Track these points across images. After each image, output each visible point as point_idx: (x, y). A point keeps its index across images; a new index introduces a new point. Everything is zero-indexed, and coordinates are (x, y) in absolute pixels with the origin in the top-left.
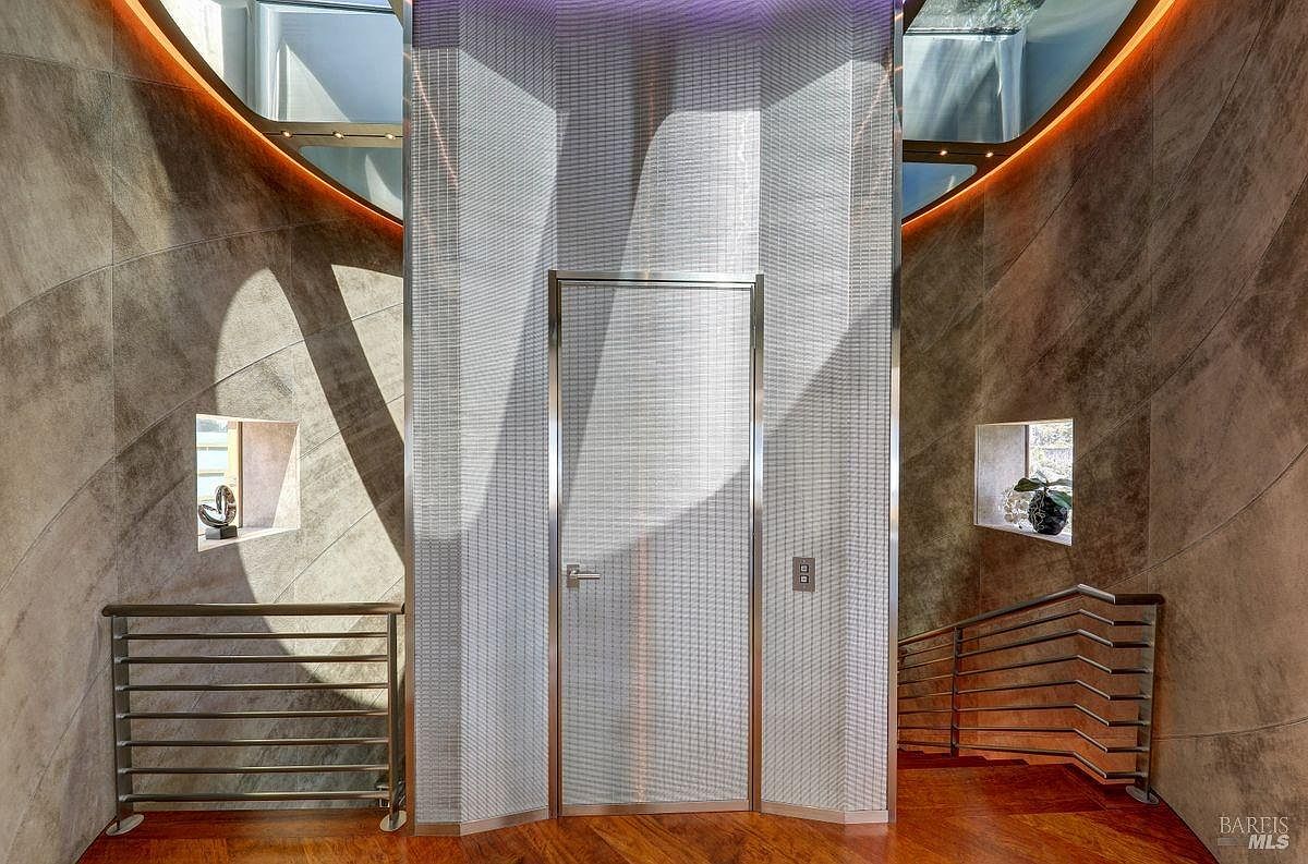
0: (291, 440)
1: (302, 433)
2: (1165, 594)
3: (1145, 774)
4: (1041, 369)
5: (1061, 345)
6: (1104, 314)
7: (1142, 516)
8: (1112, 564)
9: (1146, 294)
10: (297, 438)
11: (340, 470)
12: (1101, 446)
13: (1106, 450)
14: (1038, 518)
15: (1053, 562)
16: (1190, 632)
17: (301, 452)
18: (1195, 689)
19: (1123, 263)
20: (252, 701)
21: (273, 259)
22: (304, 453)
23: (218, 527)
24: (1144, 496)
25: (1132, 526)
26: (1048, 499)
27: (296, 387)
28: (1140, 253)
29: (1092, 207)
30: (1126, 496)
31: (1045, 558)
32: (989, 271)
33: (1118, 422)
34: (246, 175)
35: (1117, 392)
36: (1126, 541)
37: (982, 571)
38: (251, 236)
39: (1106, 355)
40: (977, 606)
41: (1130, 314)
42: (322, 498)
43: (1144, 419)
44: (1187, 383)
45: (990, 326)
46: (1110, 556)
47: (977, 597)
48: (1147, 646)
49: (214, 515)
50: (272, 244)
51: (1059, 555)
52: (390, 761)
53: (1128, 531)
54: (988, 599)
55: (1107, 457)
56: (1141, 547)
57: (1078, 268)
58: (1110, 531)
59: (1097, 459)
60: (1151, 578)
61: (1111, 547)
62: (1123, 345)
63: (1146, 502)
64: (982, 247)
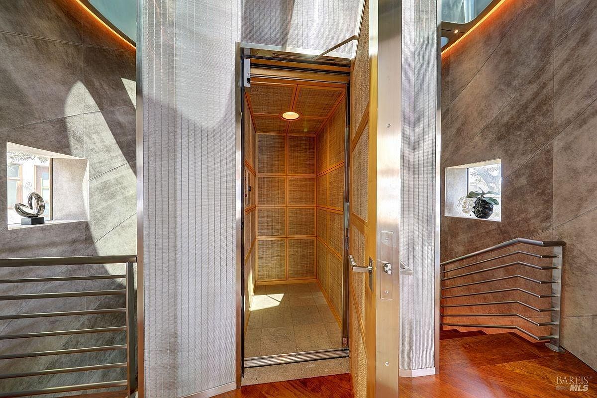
0: (84, 169)
1: (91, 166)
2: (565, 240)
3: (557, 337)
4: (482, 135)
5: (494, 122)
6: (520, 103)
7: (548, 202)
8: (527, 229)
9: (549, 87)
10: (88, 168)
11: (116, 189)
12: (519, 169)
13: (523, 171)
14: (479, 211)
15: (490, 231)
16: (586, 258)
17: (90, 177)
18: (591, 290)
19: (533, 74)
20: (53, 322)
21: (70, 60)
22: (93, 177)
23: (30, 217)
24: (549, 191)
25: (541, 207)
26: (484, 201)
27: (86, 139)
28: (545, 66)
29: (513, 50)
30: (536, 193)
31: (485, 229)
32: (452, 93)
33: (531, 156)
34: (49, 5)
35: (530, 140)
36: (537, 215)
37: (449, 239)
38: (53, 42)
39: (522, 123)
40: (446, 255)
41: (539, 99)
42: (104, 204)
43: (548, 151)
44: (581, 126)
45: (453, 119)
46: (526, 225)
47: (446, 251)
48: (556, 268)
49: (28, 210)
50: (69, 51)
51: (493, 227)
52: (128, 361)
53: (538, 210)
54: (453, 252)
55: (523, 174)
56: (548, 218)
57: (504, 82)
58: (526, 212)
59: (517, 176)
60: (554, 233)
61: (526, 220)
62: (534, 116)
63: (551, 194)
64: (448, 81)
